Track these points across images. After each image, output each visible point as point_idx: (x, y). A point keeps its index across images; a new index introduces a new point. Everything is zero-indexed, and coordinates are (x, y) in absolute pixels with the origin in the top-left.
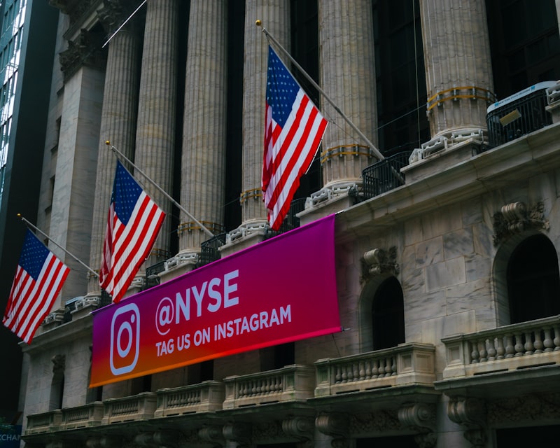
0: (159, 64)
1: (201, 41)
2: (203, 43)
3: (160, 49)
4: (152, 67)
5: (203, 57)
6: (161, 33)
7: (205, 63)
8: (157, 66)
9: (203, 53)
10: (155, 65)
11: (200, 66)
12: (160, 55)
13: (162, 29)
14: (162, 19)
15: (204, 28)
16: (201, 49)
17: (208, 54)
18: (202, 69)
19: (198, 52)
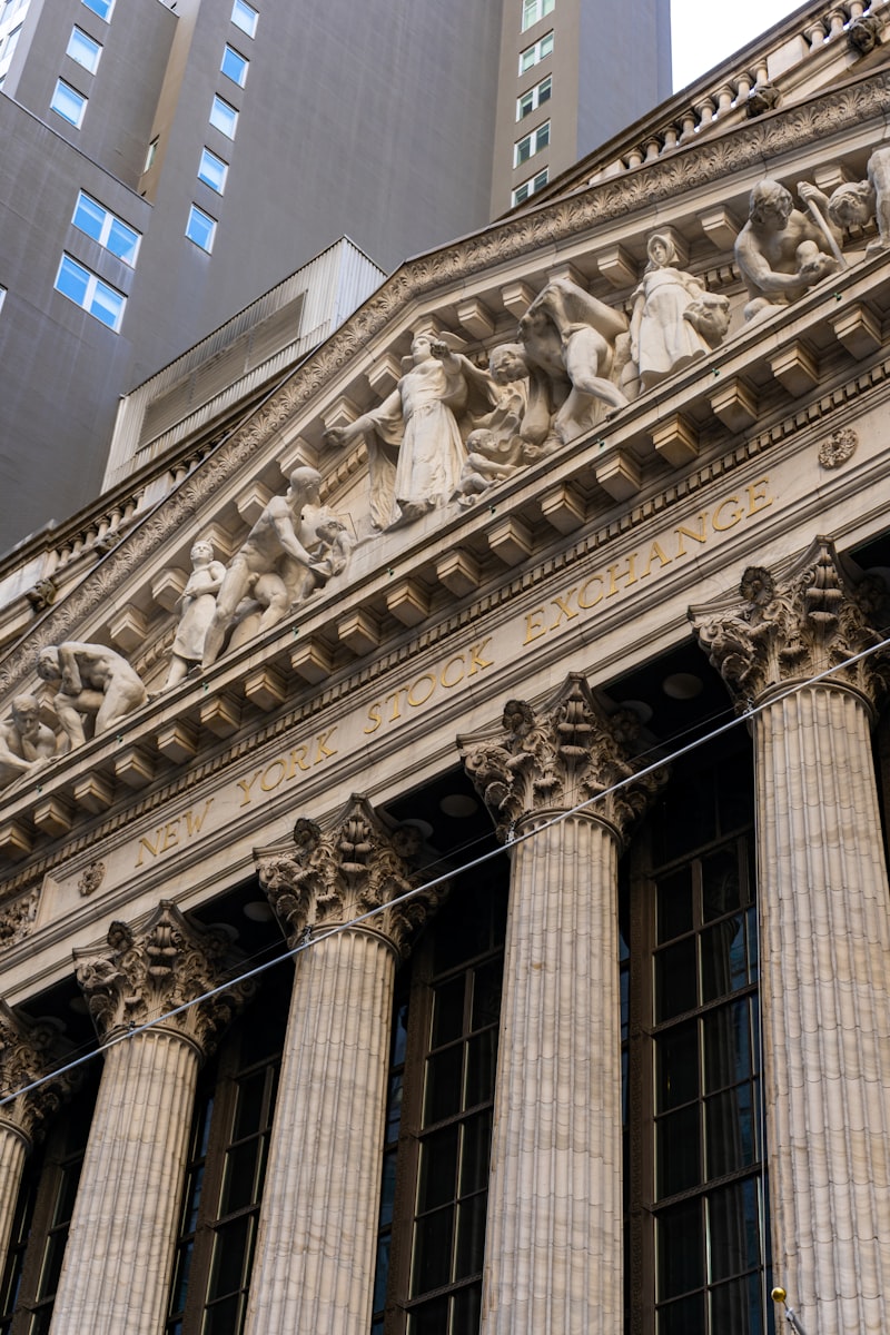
0: (129, 1246)
1: (309, 1206)
2: (318, 1215)
3: (137, 1200)
4: (108, 1254)
5: (313, 1259)
6: (145, 1153)
7: (320, 1279)
8: (122, 1252)
9: (315, 1245)
10: (115, 1248)
11: (303, 1285)
12: (134, 1218)
13: (148, 1139)
14: (152, 1111)
15: (322, 1171)
16: (308, 1234)
17: (330, 1252)
18: (310, 1295)
19: (300, 1240)
